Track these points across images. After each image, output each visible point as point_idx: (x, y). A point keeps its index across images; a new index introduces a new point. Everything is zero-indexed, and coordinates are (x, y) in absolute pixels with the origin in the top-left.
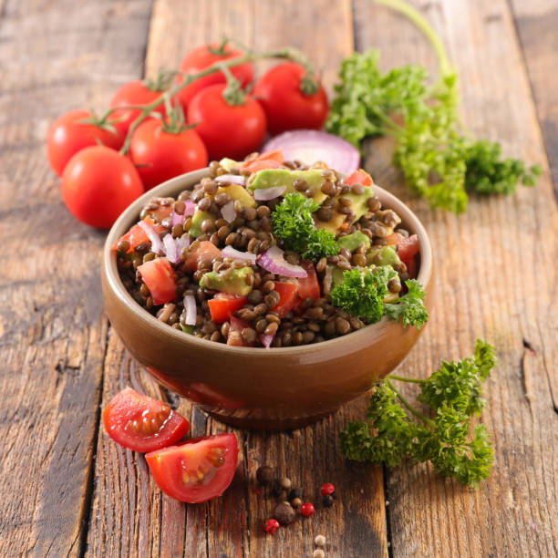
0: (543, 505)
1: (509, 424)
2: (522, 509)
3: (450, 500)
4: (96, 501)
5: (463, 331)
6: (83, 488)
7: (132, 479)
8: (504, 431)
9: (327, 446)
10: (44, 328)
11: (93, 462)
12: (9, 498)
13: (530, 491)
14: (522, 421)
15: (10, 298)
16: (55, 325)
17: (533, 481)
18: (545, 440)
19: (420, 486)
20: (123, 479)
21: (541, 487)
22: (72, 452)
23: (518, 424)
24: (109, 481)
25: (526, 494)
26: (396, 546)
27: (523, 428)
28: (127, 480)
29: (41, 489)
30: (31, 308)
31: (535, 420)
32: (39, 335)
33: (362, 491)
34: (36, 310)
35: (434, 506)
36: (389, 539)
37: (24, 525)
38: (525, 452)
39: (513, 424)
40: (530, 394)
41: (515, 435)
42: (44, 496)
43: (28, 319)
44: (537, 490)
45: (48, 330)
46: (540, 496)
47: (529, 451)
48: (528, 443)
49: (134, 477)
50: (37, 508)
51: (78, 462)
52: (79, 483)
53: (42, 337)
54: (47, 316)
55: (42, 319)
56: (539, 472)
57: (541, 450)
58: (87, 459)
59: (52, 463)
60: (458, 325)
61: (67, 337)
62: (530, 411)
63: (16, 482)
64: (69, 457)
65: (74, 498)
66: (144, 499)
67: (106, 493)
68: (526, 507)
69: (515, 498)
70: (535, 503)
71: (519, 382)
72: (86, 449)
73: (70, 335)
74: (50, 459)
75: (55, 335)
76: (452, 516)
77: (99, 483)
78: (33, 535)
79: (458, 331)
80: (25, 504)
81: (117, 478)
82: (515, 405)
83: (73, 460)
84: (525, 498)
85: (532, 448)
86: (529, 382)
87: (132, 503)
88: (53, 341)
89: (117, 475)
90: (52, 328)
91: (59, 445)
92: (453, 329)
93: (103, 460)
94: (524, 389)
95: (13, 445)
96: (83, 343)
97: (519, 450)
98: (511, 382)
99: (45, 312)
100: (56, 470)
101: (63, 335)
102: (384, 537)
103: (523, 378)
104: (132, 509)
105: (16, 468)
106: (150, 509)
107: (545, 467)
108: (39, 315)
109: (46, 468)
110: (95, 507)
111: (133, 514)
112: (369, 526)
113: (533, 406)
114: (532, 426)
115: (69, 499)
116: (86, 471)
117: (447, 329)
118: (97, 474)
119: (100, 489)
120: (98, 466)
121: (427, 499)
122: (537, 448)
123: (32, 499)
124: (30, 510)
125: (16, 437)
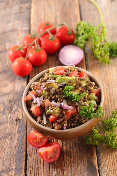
3: (112, 154)
4: (28, 161)
5: (112, 100)
6: (24, 158)
7: (36, 154)
11: (26, 148)
12: (7, 162)
15: (4, 99)
16: (15, 106)
19: (105, 150)
20: (34, 153)
24: (31, 154)
26: (100, 169)
28: (35, 154)
29: (15, 159)
30: (9, 101)
33: (91, 153)
34: (10, 102)
35: (108, 156)
36: (98, 167)
37: (11, 170)
42: (16, 161)
43: (8, 105)
45: (13, 108)
50: (14, 165)
51: (23, 150)
53: (12, 110)
54: (13, 104)
55: (12, 105)
59: (17, 150)
60: (110, 99)
61: (18, 110)
63: (9, 157)
64: (20, 148)
65: (23, 161)
66: (39, 161)
67: (30, 158)
72: (24, 145)
73: (18, 109)
74: (16, 149)
75: (15, 110)
76: (113, 159)
77: (28, 155)
78: (13, 173)
79: (110, 100)
80: (11, 163)
81: (32, 153)
87: (36, 161)
88: (14, 112)
89: (32, 152)
91: (18, 145)
92: (109, 100)
93: (29, 148)
95: (7, 145)
96: (22, 112)
99: (12, 102)
100: (18, 153)
101: (17, 110)
102: (97, 167)
104: (37, 163)
105: (8, 153)
106: (41, 162)
109: (15, 152)
110: (28, 163)
111: (37, 164)
112: (93, 164)
115: (21, 162)
116: (25, 153)
117: (108, 100)
118: (28, 152)
119: (28, 157)
120: (28, 150)
121: (107, 154)
123: (13, 162)
124: (12, 165)
125: (8, 142)
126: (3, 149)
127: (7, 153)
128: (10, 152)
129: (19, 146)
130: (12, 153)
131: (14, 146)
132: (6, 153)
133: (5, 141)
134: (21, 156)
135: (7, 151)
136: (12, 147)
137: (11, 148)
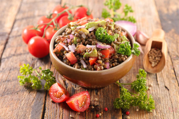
0: (164, 114)
1: (153, 91)
2: (158, 116)
4: (45, 114)
6: (42, 110)
7: (55, 108)
8: (153, 93)
9: (107, 98)
10: (34, 65)
11: (45, 102)
12: (22, 113)
13: (160, 110)
14: (157, 90)
15: (26, 57)
17: (160, 107)
18: (163, 96)
21: (163, 109)
22: (40, 100)
23: (156, 91)
24: (49, 108)
25: (159, 111)
27: (157, 92)
28: (54, 108)
29: (31, 110)
30: (31, 59)
31: (160, 90)
32: (33, 67)
33: (116, 111)
34: (33, 60)
35: (135, 115)
38: (158, 99)
39: (155, 91)
40: (159, 82)
41: (155, 94)
42: (32, 113)
43: (30, 62)
44: (162, 110)
45: (35, 65)
46: (163, 112)
47: (159, 99)
48: (159, 97)
49: (56, 107)
50: (30, 116)
52: (41, 109)
53: (34, 67)
54: (35, 61)
55: (34, 62)
56: (162, 105)
57: (162, 98)
58: (44, 102)
62: (159, 87)
63: (24, 108)
64: (39, 101)
65: (40, 113)
66: (58, 113)
67: (48, 112)
68: (159, 115)
69: (156, 112)
70: (161, 114)
71: (156, 79)
72: (43, 99)
74: (34, 102)
75: (37, 67)
77: (47, 108)
81: (51, 107)
82: (155, 86)
83: (40, 102)
84: (159, 113)
85: (160, 98)
86: (158, 79)
87: (55, 114)
89: (51, 106)
90: (37, 65)
93: (48, 102)
94: (157, 81)
95: (24, 97)
97: (156, 99)
98: (154, 79)
99: (35, 60)
100: (35, 105)
103: (157, 78)
104: (55, 116)
106: (60, 116)
107: (164, 103)
108: (33, 61)
109: (33, 104)
110: (45, 116)
111: (55, 118)
113: (160, 86)
114: (160, 92)
115: (38, 114)
116: (43, 105)
118: (46, 106)
119: (47, 110)
120: (46, 104)
121: (133, 113)
122: (161, 98)
123: (28, 113)
124: (28, 117)
125: (25, 95)
126: (20, 101)
127: (24, 105)
128: (27, 104)
129: (37, 99)
130: (29, 105)
131: (32, 99)
132: (22, 105)
133: (22, 93)
134: (39, 108)
135: (24, 103)
136: (30, 100)
137: (28, 100)
